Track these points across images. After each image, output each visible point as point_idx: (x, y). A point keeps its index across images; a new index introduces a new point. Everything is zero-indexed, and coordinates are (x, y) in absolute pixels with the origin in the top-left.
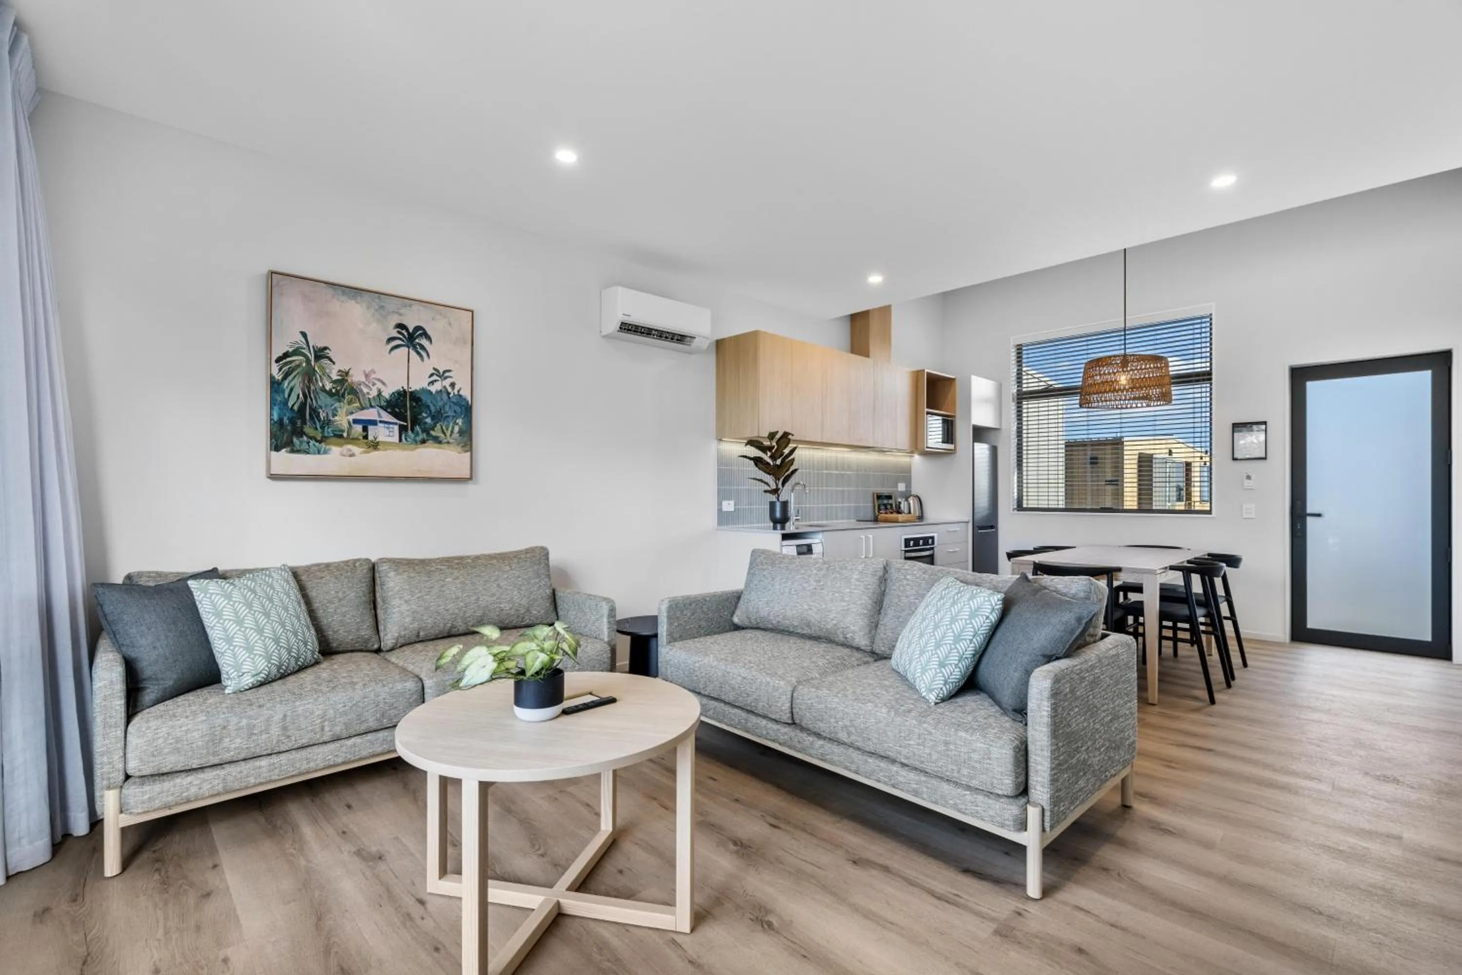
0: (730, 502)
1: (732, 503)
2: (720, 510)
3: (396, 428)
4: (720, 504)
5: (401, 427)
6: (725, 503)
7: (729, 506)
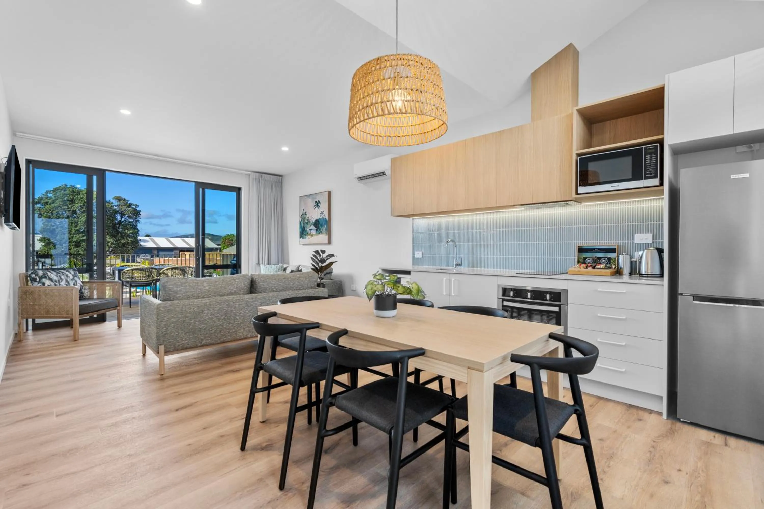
0: (419, 252)
1: (421, 253)
2: (414, 257)
3: (315, 230)
4: (414, 254)
5: (316, 230)
6: (416, 253)
7: (419, 255)
